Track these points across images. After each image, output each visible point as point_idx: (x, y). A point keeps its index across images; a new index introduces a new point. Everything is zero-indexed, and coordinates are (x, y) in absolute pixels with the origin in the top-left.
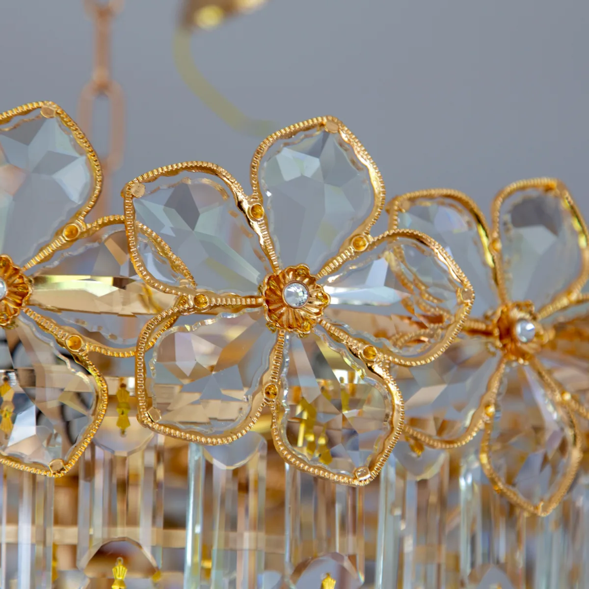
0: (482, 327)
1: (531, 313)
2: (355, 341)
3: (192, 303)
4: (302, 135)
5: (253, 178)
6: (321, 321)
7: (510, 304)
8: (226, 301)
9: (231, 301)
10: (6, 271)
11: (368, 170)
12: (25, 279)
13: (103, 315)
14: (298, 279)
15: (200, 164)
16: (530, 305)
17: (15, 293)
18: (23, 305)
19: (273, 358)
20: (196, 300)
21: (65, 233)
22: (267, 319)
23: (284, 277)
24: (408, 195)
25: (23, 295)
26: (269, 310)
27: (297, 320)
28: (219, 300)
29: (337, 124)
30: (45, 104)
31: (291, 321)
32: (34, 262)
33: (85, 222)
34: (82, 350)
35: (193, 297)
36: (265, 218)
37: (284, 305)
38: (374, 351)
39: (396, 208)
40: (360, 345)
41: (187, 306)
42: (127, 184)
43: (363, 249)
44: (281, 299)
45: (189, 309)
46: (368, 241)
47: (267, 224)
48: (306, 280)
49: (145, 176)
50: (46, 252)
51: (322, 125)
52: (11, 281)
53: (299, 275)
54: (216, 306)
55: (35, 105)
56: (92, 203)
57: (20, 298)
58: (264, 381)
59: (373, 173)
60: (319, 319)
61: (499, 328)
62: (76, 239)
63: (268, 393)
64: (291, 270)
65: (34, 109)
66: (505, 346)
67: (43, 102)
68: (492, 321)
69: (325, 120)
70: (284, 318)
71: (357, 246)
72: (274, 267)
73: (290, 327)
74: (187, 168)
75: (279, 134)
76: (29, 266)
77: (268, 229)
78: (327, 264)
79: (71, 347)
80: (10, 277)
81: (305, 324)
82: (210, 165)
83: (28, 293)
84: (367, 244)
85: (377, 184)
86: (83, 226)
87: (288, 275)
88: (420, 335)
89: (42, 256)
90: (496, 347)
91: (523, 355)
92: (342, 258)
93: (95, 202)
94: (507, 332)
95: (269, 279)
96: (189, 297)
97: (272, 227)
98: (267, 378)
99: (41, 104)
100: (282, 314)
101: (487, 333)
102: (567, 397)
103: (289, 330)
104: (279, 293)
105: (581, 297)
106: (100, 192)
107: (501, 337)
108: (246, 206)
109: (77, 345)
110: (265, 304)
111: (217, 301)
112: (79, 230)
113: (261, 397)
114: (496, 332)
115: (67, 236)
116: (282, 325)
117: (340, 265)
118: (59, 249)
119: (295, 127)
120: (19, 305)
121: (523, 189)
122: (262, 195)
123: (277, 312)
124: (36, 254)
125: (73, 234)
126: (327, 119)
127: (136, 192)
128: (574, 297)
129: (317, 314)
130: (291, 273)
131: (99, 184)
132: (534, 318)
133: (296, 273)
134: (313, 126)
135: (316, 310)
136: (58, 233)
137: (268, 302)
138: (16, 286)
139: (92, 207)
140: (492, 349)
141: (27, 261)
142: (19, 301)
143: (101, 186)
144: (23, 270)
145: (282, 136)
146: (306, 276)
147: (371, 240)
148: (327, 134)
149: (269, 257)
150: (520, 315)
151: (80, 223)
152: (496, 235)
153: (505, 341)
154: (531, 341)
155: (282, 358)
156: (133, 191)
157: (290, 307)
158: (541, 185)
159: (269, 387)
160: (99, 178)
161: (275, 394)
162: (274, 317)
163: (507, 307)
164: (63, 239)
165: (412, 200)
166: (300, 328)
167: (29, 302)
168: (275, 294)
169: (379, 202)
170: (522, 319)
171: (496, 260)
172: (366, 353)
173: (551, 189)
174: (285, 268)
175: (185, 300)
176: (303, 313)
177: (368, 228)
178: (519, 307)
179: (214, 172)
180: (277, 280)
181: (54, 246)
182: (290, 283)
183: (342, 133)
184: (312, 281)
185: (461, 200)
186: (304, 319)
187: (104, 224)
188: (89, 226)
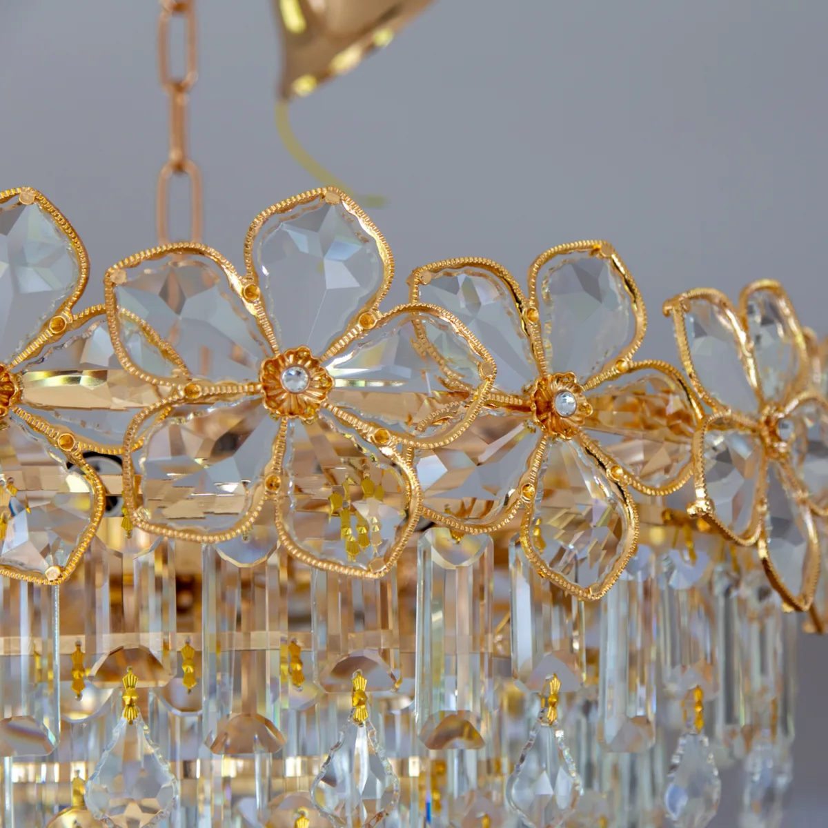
0: (521, 402)
1: (572, 385)
2: (366, 425)
3: (182, 393)
4: (298, 209)
5: (246, 258)
6: (328, 405)
7: (549, 377)
8: (221, 389)
9: (227, 389)
11: (374, 241)
12: (11, 377)
13: (93, 411)
14: (300, 362)
15: (186, 245)
16: (573, 376)
17: (2, 392)
18: (10, 404)
19: (275, 449)
20: (187, 391)
21: (52, 325)
22: (265, 406)
23: (284, 360)
24: (431, 266)
25: (10, 394)
26: (268, 397)
27: (299, 406)
28: (213, 389)
29: (339, 194)
30: (23, 190)
31: (293, 408)
32: (20, 359)
33: (71, 313)
34: (74, 450)
35: (184, 387)
36: (261, 299)
37: (283, 392)
38: (386, 434)
39: (416, 280)
40: (371, 429)
41: (176, 397)
42: (107, 272)
43: (371, 326)
44: (280, 384)
45: (179, 400)
46: (377, 318)
48: (309, 363)
49: (126, 261)
50: (34, 347)
51: (323, 196)
53: (300, 358)
54: (208, 396)
55: (13, 192)
56: (78, 293)
57: (6, 397)
58: (266, 472)
59: (380, 244)
60: (325, 404)
61: (536, 402)
62: (65, 332)
63: (270, 486)
64: (291, 353)
65: (11, 197)
66: (543, 421)
67: (21, 188)
68: (530, 394)
69: (325, 192)
70: (285, 404)
71: (365, 323)
72: (273, 351)
73: (291, 414)
74: (172, 250)
75: (274, 208)
76: (15, 363)
77: (265, 310)
78: (333, 344)
79: (62, 446)
81: (309, 409)
82: (198, 246)
83: (14, 391)
84: (376, 321)
85: (384, 254)
86: (70, 318)
87: (288, 357)
88: (445, 413)
89: (29, 351)
90: (535, 423)
91: (566, 430)
92: (348, 337)
93: (82, 291)
94: (545, 407)
95: (266, 364)
96: (179, 388)
97: (271, 308)
98: (269, 469)
99: (19, 190)
100: (283, 401)
101: (526, 409)
102: (620, 471)
103: (291, 417)
104: (278, 377)
105: (632, 365)
106: (87, 279)
107: (539, 413)
108: (239, 288)
109: (69, 443)
110: (262, 391)
111: (210, 390)
112: (66, 322)
113: (262, 489)
114: (534, 408)
115: (53, 329)
116: (283, 412)
117: (346, 345)
118: (46, 343)
119: (291, 200)
120: (6, 404)
121: (565, 252)
122: (257, 275)
123: (277, 399)
124: (24, 349)
125: (60, 325)
126: (328, 190)
127: (116, 278)
128: (624, 365)
129: (321, 398)
130: (291, 357)
131: (84, 271)
132: (578, 390)
133: (297, 356)
134: (313, 198)
135: (320, 394)
136: (46, 325)
137: (265, 388)
138: (2, 385)
139: (79, 297)
140: (531, 425)
141: (15, 356)
142: (6, 401)
143: (87, 274)
144: (9, 368)
145: (276, 211)
146: (307, 358)
147: (380, 316)
148: (328, 205)
149: (268, 340)
150: (560, 387)
151: (67, 314)
152: (531, 303)
153: (543, 416)
154: (573, 414)
155: (284, 446)
156: (113, 278)
157: (291, 392)
158: (587, 247)
159: (272, 479)
160: (84, 265)
161: (277, 486)
162: (273, 404)
163: (545, 380)
164: (49, 333)
165: (436, 271)
166: (303, 414)
167: (19, 401)
168: (275, 379)
169: (387, 275)
170: (562, 392)
171: (531, 330)
172: (379, 437)
173: (597, 250)
174: (284, 350)
175: (175, 391)
176: (306, 398)
177: (377, 304)
178: (559, 379)
179: (201, 253)
180: (275, 364)
181: (40, 341)
182: (290, 366)
183: (345, 204)
184: (315, 363)
185: (490, 268)
186: (308, 404)
187: (92, 315)
188: (76, 317)
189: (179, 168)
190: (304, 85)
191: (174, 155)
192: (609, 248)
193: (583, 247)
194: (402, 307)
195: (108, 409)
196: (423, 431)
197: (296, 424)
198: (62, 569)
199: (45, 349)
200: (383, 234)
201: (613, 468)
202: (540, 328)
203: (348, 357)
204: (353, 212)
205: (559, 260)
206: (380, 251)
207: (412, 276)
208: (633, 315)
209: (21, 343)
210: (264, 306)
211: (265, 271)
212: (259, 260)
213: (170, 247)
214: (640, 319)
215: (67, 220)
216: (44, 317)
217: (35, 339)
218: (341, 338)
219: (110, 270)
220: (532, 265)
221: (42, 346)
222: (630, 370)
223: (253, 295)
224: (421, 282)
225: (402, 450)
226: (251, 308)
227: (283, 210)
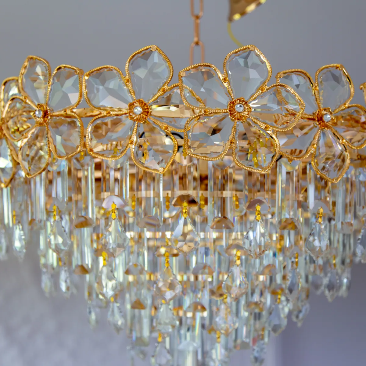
0: (312, 117)
1: (329, 112)
2: (262, 123)
3: (203, 112)
4: (241, 52)
5: (224, 68)
6: (250, 117)
7: (322, 109)
8: (215, 111)
9: (217, 111)
10: (142, 104)
11: (266, 63)
12: (148, 107)
13: (174, 118)
14: (241, 102)
15: (205, 64)
16: (330, 109)
17: (145, 112)
18: (148, 115)
19: (233, 131)
20: (205, 111)
21: (161, 90)
22: (230, 117)
23: (236, 102)
24: (283, 72)
25: (148, 112)
26: (231, 114)
27: (241, 116)
28: (213, 111)
29: (254, 47)
30: (152, 46)
31: (239, 117)
32: (151, 101)
33: (167, 86)
34: (168, 130)
35: (204, 110)
36: (229, 82)
37: (236, 112)
38: (269, 126)
39: (279, 76)
40: (264, 125)
41: (201, 113)
42: (179, 72)
43: (264, 91)
44: (235, 110)
45: (202, 114)
46: (266, 88)
47: (229, 84)
48: (244, 103)
49: (186, 69)
50: (155, 97)
51: (249, 48)
52: (144, 108)
53: (241, 101)
54: (212, 113)
55: (149, 47)
56: (170, 80)
57: (147, 113)
58: (230, 139)
60: (249, 116)
61: (317, 117)
62: (165, 92)
63: (231, 143)
64: (238, 99)
65: (149, 48)
66: (320, 124)
67: (152, 45)
68: (315, 115)
69: (250, 47)
70: (236, 116)
71: (262, 90)
72: (232, 99)
73: (238, 119)
74: (200, 65)
75: (233, 52)
76: (150, 102)
77: (230, 85)
78: (252, 97)
79: (165, 129)
80: (144, 106)
81: (244, 118)
82: (208, 64)
83: (149, 111)
84: (266, 89)
85: (269, 67)
86: (167, 88)
87: (237, 101)
88: (288, 120)
89: (154, 99)
90: (317, 124)
91: (327, 126)
92: (257, 94)
93: (171, 79)
94: (320, 119)
95: (230, 103)
96: (202, 110)
97: (232, 85)
98: (231, 137)
99: (151, 46)
100: (235, 115)
101: (313, 119)
102: (344, 141)
103: (238, 120)
104: (234, 107)
105: (349, 106)
106: (172, 75)
107: (318, 121)
108: (222, 78)
109: (167, 128)
110: (229, 112)
111: (212, 111)
112: (166, 89)
113: (228, 144)
114: (317, 119)
115: (162, 91)
116: (235, 119)
117: (256, 97)
118: (159, 96)
119: (239, 49)
120: (147, 116)
121: (327, 68)
122: (227, 74)
123: (234, 114)
124: (152, 98)
125: (164, 90)
126: (251, 46)
127: (182, 75)
128: (347, 106)
129: (248, 114)
130: (238, 101)
131: (172, 72)
132: (331, 113)
133: (240, 100)
134: (246, 48)
135: (247, 113)
136: (159, 90)
137: (230, 111)
138: (146, 109)
139: (170, 81)
140: (315, 125)
141: (149, 100)
142: (146, 114)
143: (173, 73)
144: (148, 104)
145: (234, 53)
146: (243, 101)
147: (267, 88)
148: (251, 51)
149: (231, 95)
150: (325, 112)
151: (166, 86)
152: (316, 84)
153: (320, 122)
154: (330, 121)
155: (236, 130)
156: (181, 74)
157: (238, 112)
158: (335, 66)
159: (231, 140)
160: (172, 70)
161: (233, 143)
162: (232, 116)
163: (320, 110)
164: (161, 92)
165: (285, 73)
166: (242, 119)
167: (151, 115)
168: (233, 108)
169: (270, 74)
170: (326, 114)
171: (316, 93)
172: (266, 127)
173: (338, 67)
174: (236, 99)
175: (201, 111)
176: (243, 114)
177: (266, 84)
178: (325, 110)
179: (210, 67)
180: (233, 103)
181: (158, 95)
182: (238, 104)
183: (256, 51)
184: (246, 103)
185: (302, 73)
186: (243, 116)
187: (174, 87)
188: (169, 88)
189: (197, 44)
190: (237, 17)
191: (196, 39)
192: (342, 66)
193: (333, 66)
194: (275, 85)
195: (179, 117)
196: (280, 125)
197: (239, 123)
198: (164, 169)
199: (159, 98)
200: (268, 60)
201: (342, 140)
202: (319, 93)
203: (256, 101)
204: (259, 53)
205: (325, 71)
206: (267, 66)
207: (277, 75)
208: (350, 89)
209: (151, 96)
210: (230, 84)
211: (230, 72)
212: (228, 68)
213: (200, 64)
214: (352, 90)
215: (166, 56)
216: (159, 88)
217: (156, 95)
218: (254, 95)
219: (180, 72)
220: (317, 72)
221: (158, 97)
222: (349, 107)
223: (226, 80)
224: (280, 77)
225: (273, 131)
226: (225, 85)
227: (236, 53)
